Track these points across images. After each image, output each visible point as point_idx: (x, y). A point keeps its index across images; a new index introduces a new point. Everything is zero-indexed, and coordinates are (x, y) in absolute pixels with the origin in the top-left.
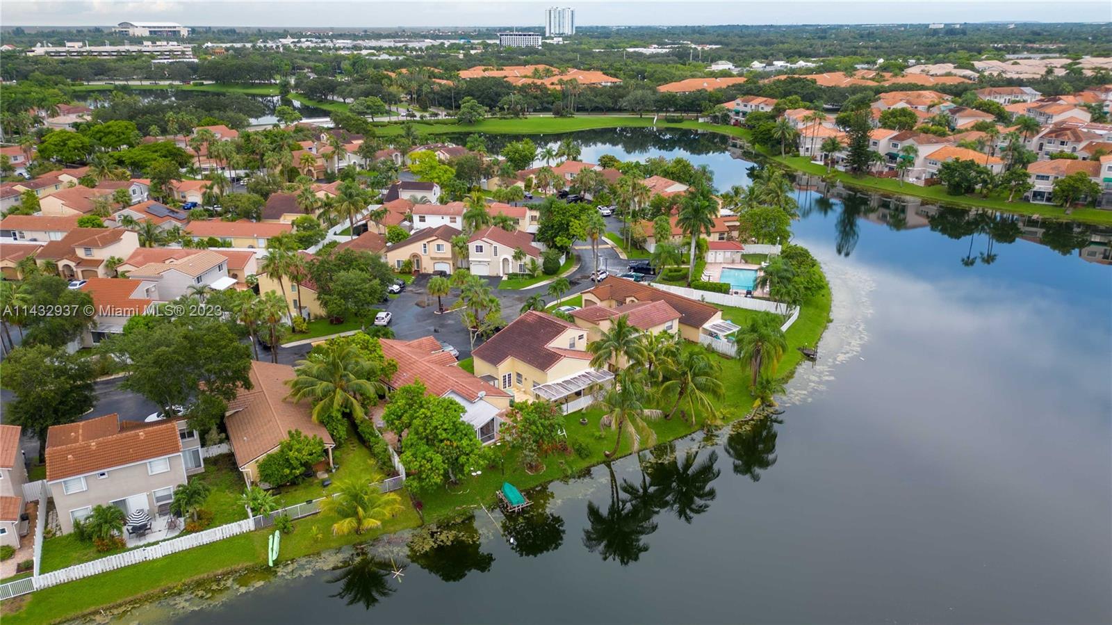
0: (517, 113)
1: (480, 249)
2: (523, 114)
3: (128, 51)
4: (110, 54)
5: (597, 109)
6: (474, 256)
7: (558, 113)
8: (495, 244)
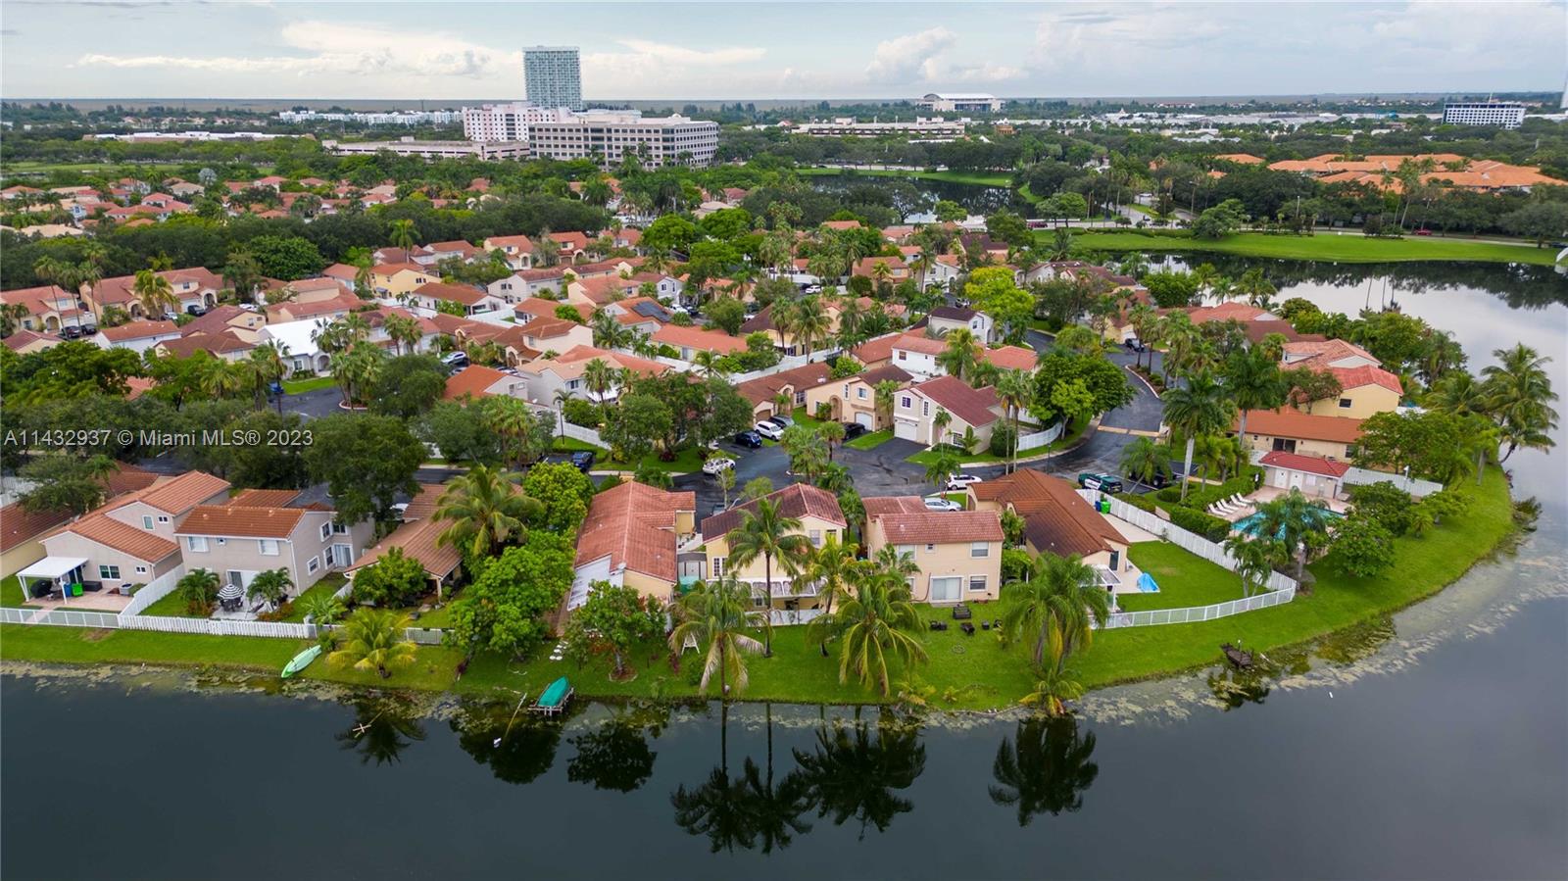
0: (1296, 225)
1: (907, 402)
2: (1309, 230)
3: (893, 129)
4: (873, 132)
5: (1459, 230)
6: (899, 412)
7: (1373, 230)
8: (927, 399)
